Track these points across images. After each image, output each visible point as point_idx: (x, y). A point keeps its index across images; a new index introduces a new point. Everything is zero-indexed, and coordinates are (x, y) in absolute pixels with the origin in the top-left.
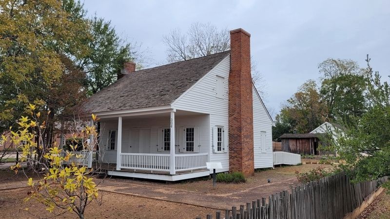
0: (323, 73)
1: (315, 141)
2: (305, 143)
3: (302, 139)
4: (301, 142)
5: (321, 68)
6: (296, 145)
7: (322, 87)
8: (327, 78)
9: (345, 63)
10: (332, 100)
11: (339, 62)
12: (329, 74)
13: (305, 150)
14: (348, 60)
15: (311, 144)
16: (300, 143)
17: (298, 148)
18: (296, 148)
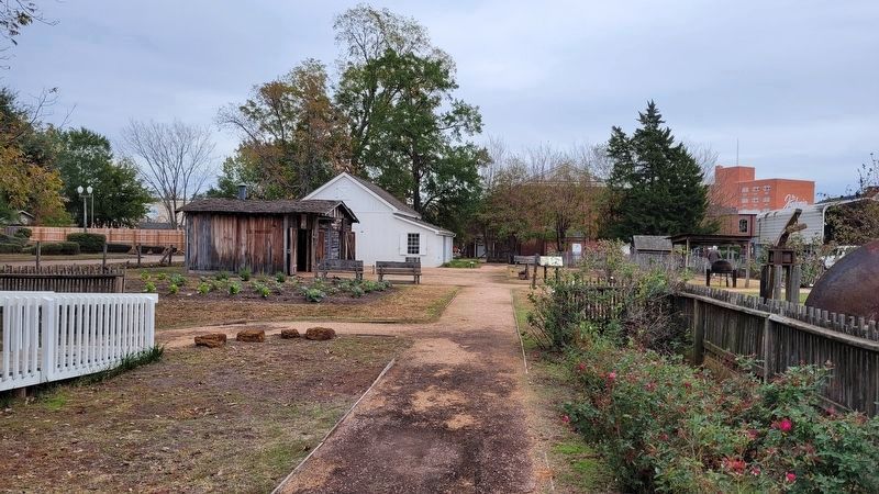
0: (345, 45)
1: (303, 225)
2: (268, 232)
3: (258, 216)
4: (253, 227)
5: (340, 29)
6: (238, 239)
7: (342, 84)
8: (353, 59)
9: (401, 25)
10: (364, 123)
11: (384, 18)
12: (360, 51)
13: (265, 255)
14: (408, 19)
15: (288, 234)
16: (249, 231)
17: (243, 249)
18: (238, 250)
